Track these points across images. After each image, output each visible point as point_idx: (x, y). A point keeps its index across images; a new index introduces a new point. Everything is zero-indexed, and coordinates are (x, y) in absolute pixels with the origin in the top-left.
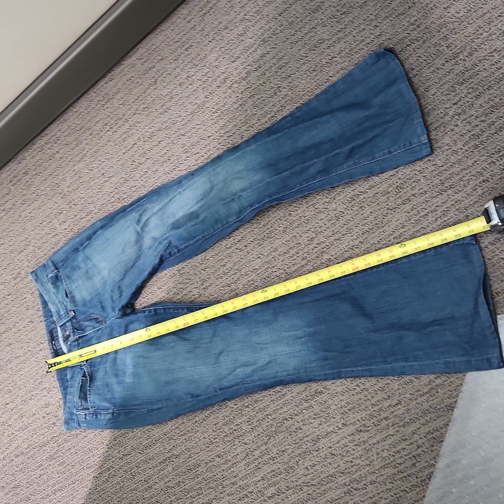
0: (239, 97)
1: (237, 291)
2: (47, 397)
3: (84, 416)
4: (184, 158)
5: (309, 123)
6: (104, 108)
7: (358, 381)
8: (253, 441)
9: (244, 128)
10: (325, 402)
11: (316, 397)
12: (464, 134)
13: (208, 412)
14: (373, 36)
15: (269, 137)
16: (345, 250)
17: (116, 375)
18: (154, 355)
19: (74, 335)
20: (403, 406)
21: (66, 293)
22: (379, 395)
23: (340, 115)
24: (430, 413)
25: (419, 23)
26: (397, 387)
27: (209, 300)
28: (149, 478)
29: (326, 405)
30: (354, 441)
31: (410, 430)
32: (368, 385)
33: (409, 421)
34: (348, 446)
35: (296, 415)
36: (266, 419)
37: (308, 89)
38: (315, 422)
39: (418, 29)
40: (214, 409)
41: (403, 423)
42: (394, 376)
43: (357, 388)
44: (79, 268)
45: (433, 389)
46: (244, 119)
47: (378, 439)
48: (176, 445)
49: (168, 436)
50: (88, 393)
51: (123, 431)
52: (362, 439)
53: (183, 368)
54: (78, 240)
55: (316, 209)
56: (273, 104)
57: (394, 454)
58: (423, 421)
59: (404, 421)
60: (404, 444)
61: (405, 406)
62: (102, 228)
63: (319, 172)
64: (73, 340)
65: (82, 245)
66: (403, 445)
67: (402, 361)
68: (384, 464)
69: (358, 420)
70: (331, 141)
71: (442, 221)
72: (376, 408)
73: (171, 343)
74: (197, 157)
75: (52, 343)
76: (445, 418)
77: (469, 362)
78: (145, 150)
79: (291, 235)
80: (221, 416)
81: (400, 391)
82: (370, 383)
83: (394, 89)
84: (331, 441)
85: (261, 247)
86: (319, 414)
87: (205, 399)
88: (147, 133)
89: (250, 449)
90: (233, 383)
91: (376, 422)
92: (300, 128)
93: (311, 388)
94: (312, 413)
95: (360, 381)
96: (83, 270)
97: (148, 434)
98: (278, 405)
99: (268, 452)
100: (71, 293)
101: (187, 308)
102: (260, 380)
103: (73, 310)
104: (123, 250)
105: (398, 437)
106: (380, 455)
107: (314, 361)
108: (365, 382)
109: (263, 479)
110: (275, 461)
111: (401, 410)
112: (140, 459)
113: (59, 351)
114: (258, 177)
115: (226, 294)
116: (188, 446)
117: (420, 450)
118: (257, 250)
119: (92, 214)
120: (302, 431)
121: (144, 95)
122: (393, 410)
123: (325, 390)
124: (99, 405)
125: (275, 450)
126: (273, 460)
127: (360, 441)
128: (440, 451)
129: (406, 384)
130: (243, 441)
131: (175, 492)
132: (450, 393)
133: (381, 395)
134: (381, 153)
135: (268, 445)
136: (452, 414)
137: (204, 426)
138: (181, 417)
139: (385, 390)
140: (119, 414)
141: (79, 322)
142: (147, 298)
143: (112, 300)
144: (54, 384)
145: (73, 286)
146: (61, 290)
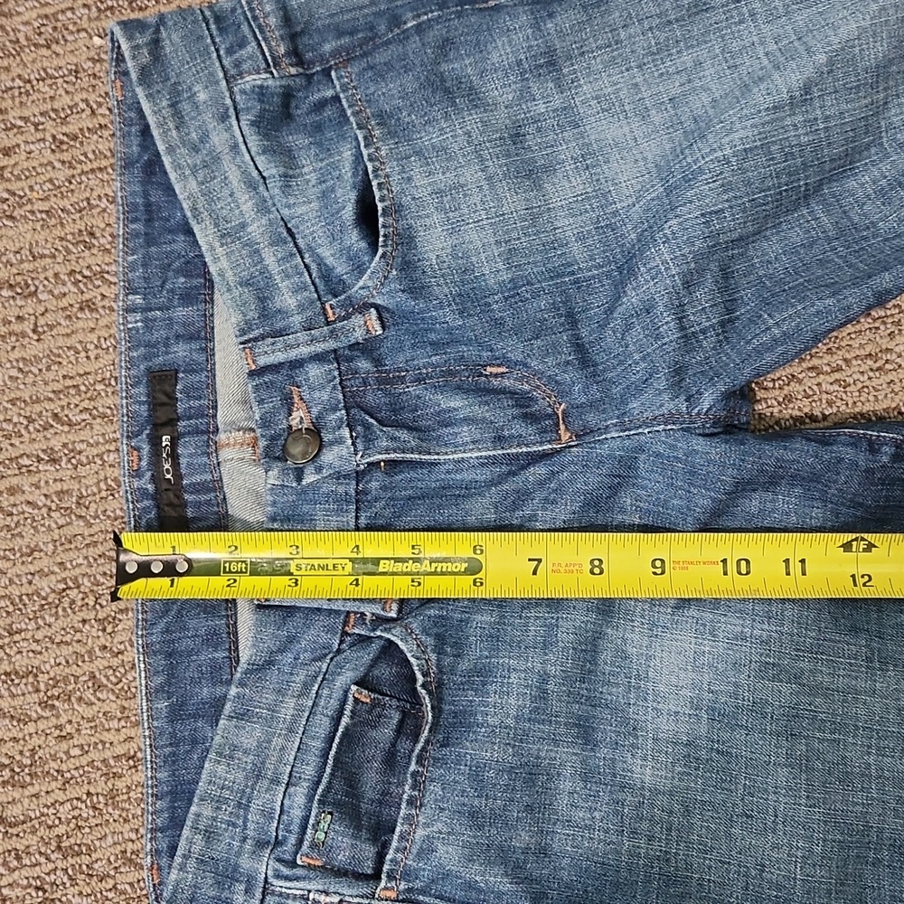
2: (31, 728)
17: (585, 732)
44: (476, 97)
75: (155, 442)
100: (396, 210)
103: (377, 307)
104: (807, 89)
113: (186, 496)
141: (388, 381)
142: (837, 376)
143: (682, 328)
144: (100, 663)
145: (419, 180)
146: (313, 178)
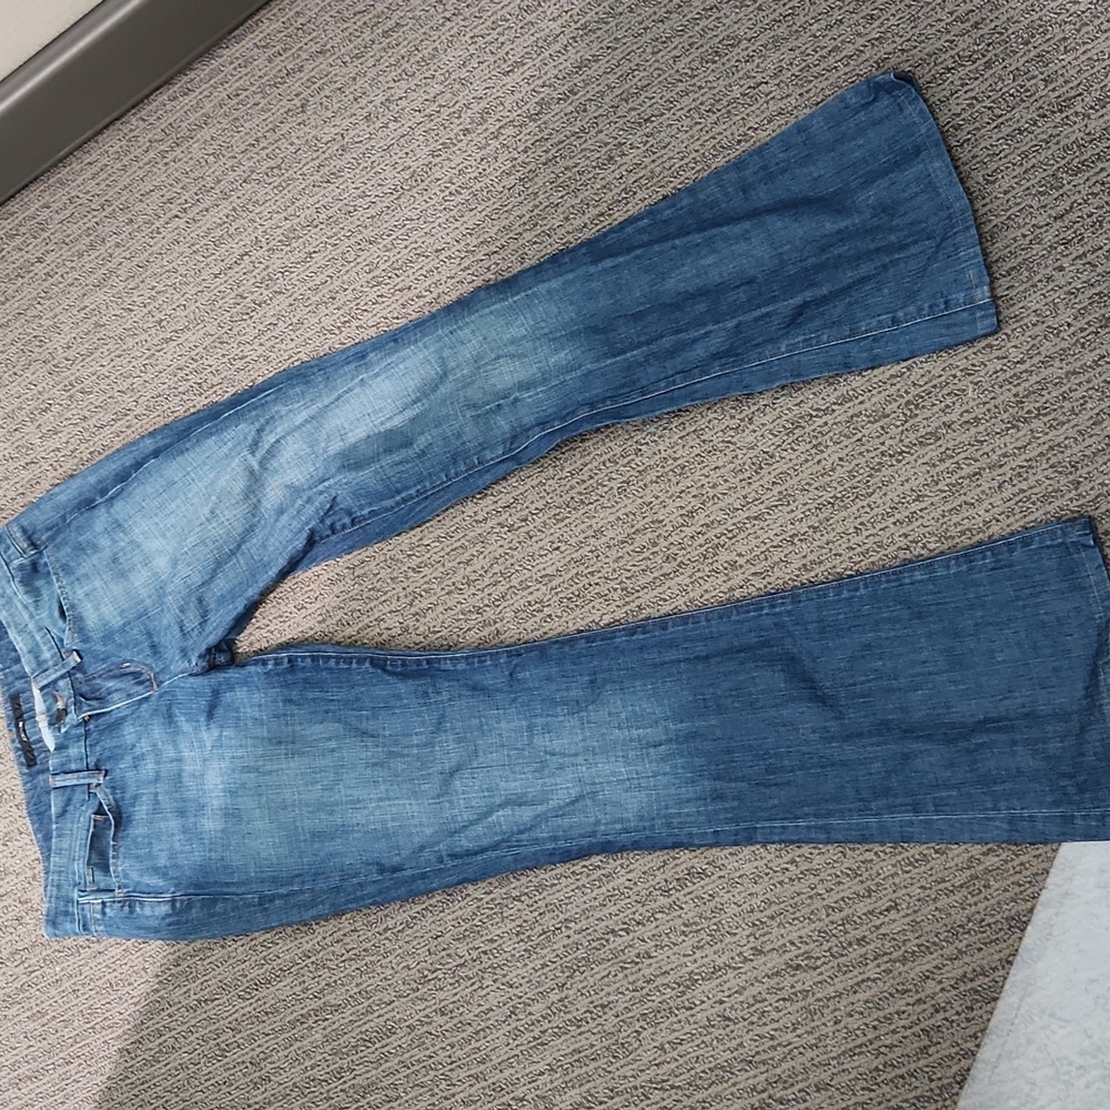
0: (519, 161)
1: (497, 625)
3: (100, 907)
4: (373, 296)
5: (697, 238)
6: (166, 160)
7: (794, 852)
8: (530, 981)
9: (528, 236)
10: (710, 895)
11: (689, 884)
12: (1078, 290)
13: (418, 908)
14: (861, 41)
15: (594, 262)
16: (775, 544)
18: (284, 766)
19: (79, 709)
20: (902, 913)
21: (61, 607)
22: (846, 886)
23: (776, 223)
24: (969, 932)
25: (978, 19)
26: (888, 869)
27: (426, 642)
28: (262, 1056)
29: (712, 904)
30: (780, 990)
31: (918, 969)
32: (818, 860)
33: (916, 949)
34: (766, 1000)
35: (638, 923)
36: (563, 929)
37: (694, 155)
38: (684, 941)
39: (976, 34)
40: (433, 901)
41: (900, 953)
42: (882, 843)
43: (792, 868)
44: (95, 548)
45: (977, 877)
46: (528, 216)
47: (839, 987)
48: (335, 982)
49: (313, 959)
50: (111, 853)
51: (198, 944)
52: (799, 987)
53: (359, 801)
54: (92, 479)
55: (704, 441)
56: (604, 183)
57: (876, 1023)
58: (949, 950)
59: (903, 948)
60: (903, 1002)
61: (908, 915)
62: (156, 454)
63: (716, 356)
64: (75, 723)
65: (103, 492)
66: (900, 1004)
67: (907, 811)
68: (851, 1045)
69: (793, 943)
70: (748, 283)
71: (1016, 490)
72: (837, 917)
73: (329, 739)
74: (406, 298)
75: (17, 726)
76: (1004, 945)
77: (1067, 820)
78: (270, 270)
79: (640, 501)
80: (449, 917)
81: (897, 880)
82: (824, 857)
83: (911, 173)
84: (725, 987)
85: (563, 524)
86: (695, 924)
87: (413, 878)
88: (279, 231)
89: (521, 997)
90: (485, 842)
91: (836, 949)
92: (674, 248)
93: (678, 862)
94: (680, 921)
95: (799, 852)
96: (107, 554)
97: (264, 953)
98: (595, 899)
99: (566, 1007)
100: (73, 607)
101: (372, 659)
102: (555, 838)
103: (76, 651)
104: (212, 512)
105: (886, 985)
106: (842, 1024)
107: (689, 801)
108: (811, 854)
109: (552, 1070)
110: (582, 1029)
111: (896, 923)
112: (242, 1012)
113: (33, 746)
114: (562, 357)
115: (469, 629)
116: (365, 985)
117: (941, 1016)
118: (552, 531)
119: (128, 418)
120: (651, 960)
121: (271, 137)
122: (878, 923)
123: (711, 869)
124: (138, 883)
125: (583, 1004)
126: (579, 1027)
127: (793, 990)
128: (989, 1020)
129: (911, 864)
130: (504, 980)
131: (328, 1091)
132: (1017, 889)
133: (850, 887)
134: (874, 322)
135: (565, 992)
136: (1020, 939)
137: (407, 939)
138: (348, 916)
139: (861, 875)
140: (190, 906)
141: (90, 680)
142: (268, 628)
143: (182, 631)
144: (20, 823)
145: (79, 592)
146: (46, 599)
